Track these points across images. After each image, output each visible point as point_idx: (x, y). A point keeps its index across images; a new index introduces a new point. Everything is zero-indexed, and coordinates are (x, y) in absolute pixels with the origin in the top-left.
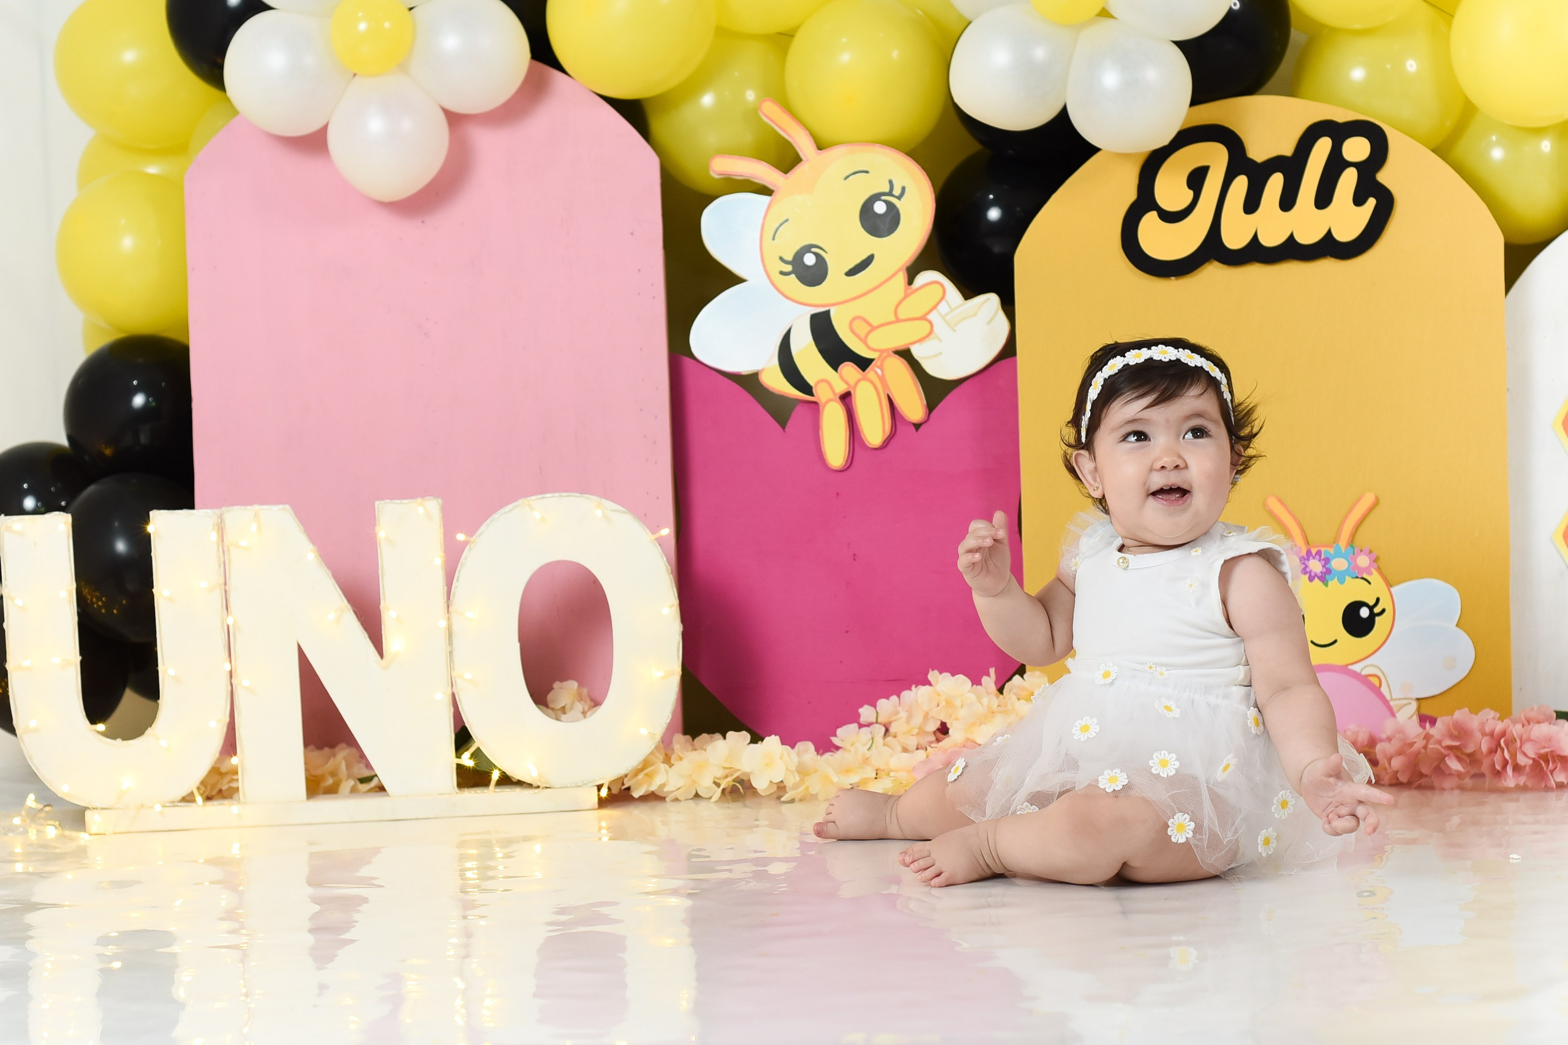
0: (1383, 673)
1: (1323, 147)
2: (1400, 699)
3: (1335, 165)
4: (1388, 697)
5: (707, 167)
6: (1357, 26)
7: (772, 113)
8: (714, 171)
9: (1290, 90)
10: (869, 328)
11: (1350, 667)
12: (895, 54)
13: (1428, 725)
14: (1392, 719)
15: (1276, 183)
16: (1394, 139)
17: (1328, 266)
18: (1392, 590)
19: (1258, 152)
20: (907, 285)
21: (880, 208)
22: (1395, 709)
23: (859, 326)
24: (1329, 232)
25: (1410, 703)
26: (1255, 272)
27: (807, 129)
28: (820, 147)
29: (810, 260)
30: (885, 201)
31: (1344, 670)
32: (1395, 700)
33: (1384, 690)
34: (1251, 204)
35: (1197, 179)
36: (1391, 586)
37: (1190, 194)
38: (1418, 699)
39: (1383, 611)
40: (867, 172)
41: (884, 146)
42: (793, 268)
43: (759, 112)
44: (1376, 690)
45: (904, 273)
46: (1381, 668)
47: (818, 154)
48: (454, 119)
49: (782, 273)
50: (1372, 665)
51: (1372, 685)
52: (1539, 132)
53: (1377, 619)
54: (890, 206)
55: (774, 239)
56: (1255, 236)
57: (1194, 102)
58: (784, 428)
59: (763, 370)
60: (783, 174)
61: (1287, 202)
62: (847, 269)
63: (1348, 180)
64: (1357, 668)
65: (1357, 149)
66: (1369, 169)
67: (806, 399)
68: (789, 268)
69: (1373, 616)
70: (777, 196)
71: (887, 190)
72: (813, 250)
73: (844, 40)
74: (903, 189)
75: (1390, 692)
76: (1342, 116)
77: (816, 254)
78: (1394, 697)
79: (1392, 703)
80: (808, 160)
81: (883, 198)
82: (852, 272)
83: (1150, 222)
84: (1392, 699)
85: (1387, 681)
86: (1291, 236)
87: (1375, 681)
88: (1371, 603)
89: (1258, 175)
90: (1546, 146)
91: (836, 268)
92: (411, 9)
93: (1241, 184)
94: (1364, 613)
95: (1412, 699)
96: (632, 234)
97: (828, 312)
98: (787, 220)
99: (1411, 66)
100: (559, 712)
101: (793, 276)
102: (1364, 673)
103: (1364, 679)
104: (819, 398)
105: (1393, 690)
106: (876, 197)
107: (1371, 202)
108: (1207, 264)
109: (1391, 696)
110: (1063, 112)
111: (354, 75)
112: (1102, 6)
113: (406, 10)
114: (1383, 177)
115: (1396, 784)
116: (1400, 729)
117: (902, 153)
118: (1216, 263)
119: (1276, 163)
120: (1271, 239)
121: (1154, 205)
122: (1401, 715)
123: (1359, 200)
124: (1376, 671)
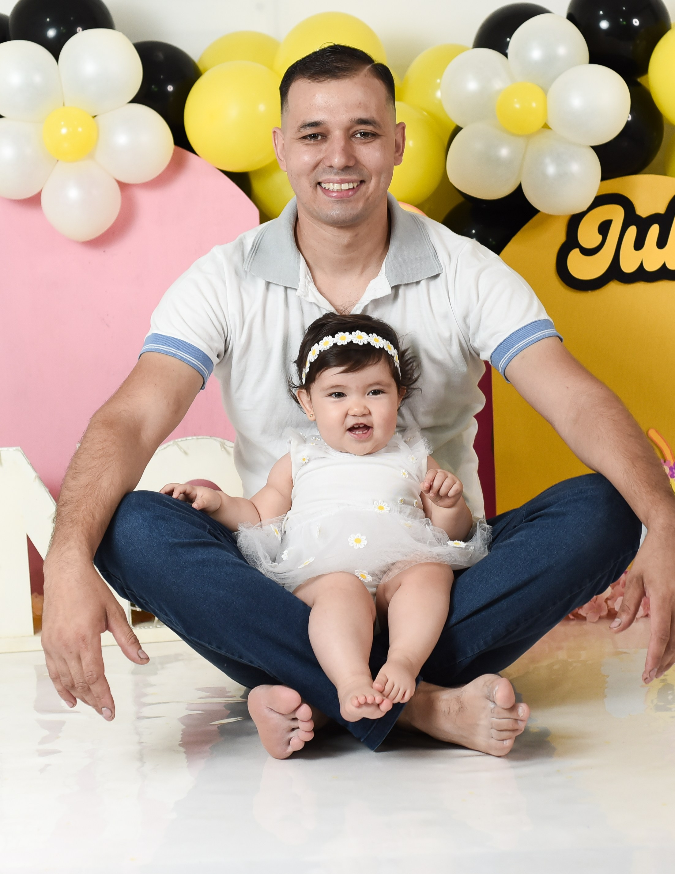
9: (663, 171)
15: (654, 231)
19: (643, 211)
26: (640, 287)
34: (639, 244)
35: (604, 228)
37: (600, 238)
41: (403, 202)
48: (123, 186)
56: (641, 264)
57: (603, 179)
61: (661, 242)
83: (574, 255)
86: (664, 265)
89: (643, 225)
92: (95, 116)
93: (632, 231)
108: (610, 283)
110: (519, 189)
111: (58, 161)
112: (544, 122)
113: (92, 118)
117: (416, 208)
118: (616, 281)
119: (654, 218)
120: (651, 267)
121: (577, 245)
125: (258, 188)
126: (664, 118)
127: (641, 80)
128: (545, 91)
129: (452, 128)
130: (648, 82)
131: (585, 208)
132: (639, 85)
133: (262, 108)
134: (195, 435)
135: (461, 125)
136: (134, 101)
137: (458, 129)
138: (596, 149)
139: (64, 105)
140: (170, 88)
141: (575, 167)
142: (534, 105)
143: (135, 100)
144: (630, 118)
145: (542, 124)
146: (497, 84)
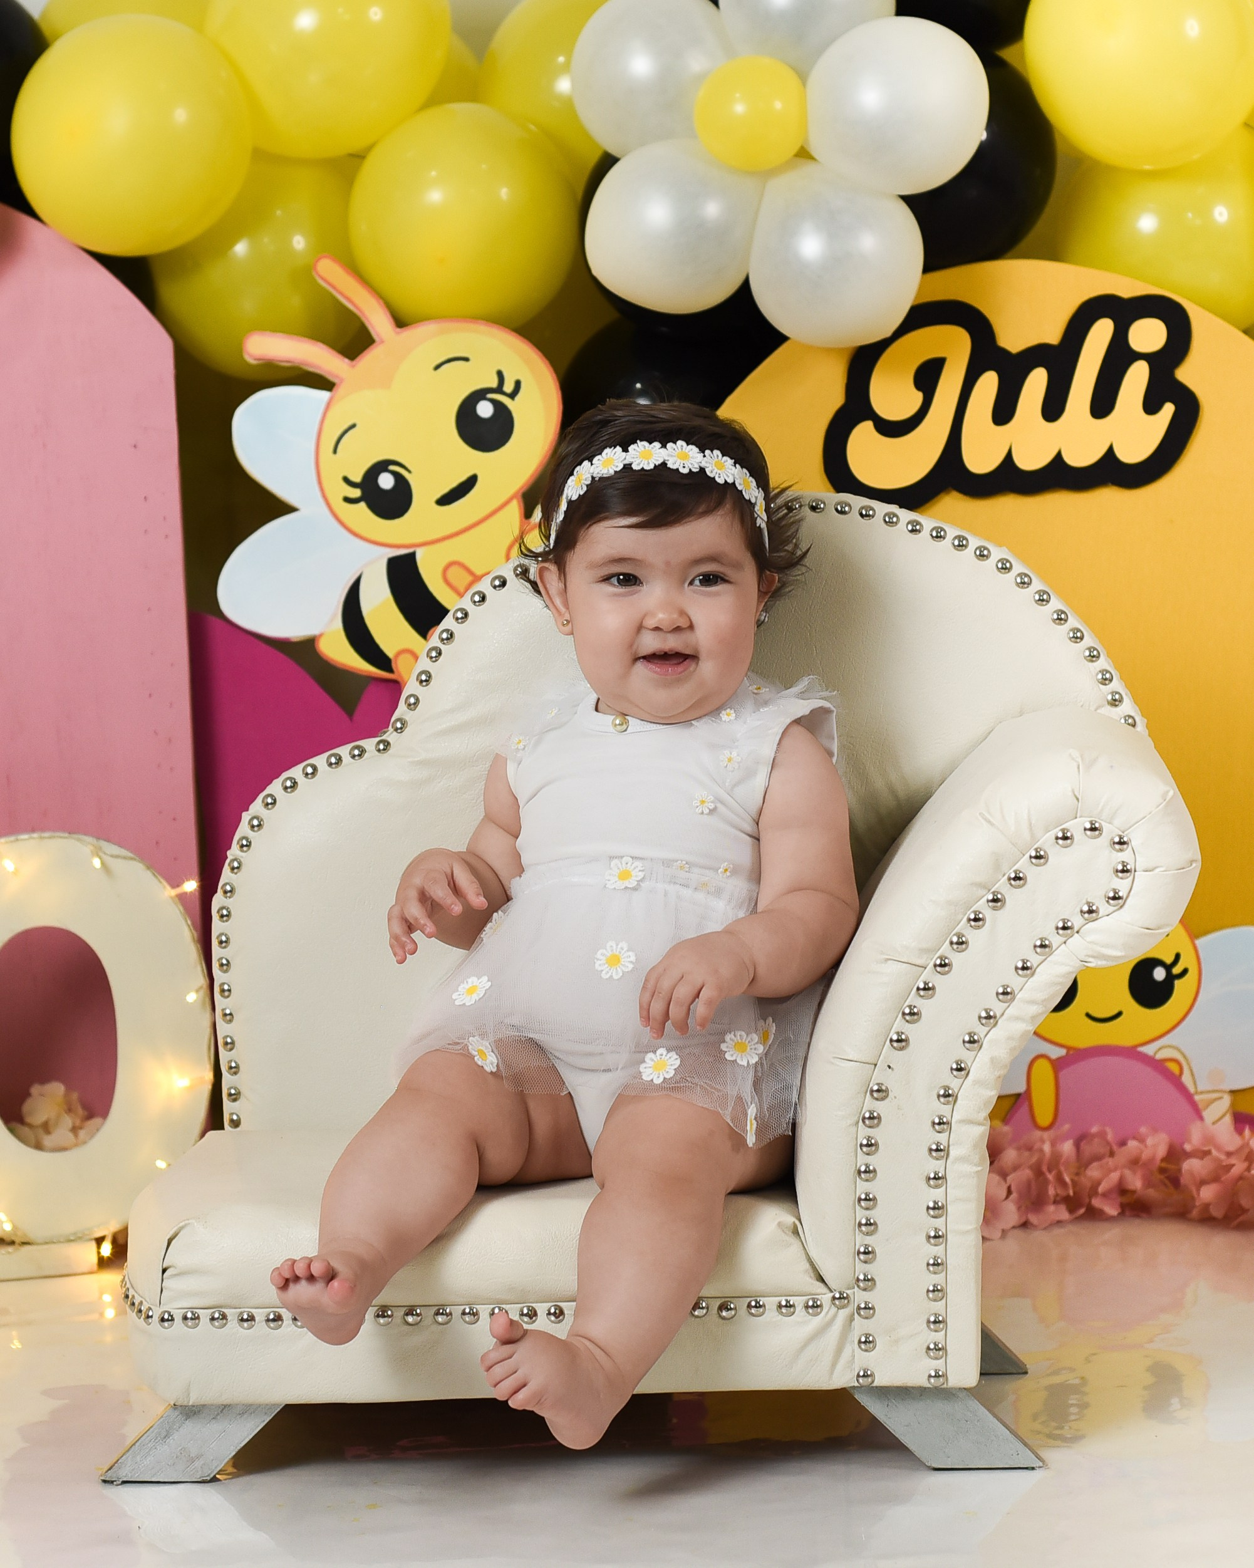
0: (1185, 1057)
1: (1102, 332)
2: (1209, 1092)
3: (1119, 357)
4: (1192, 1090)
5: (240, 349)
6: (1147, 167)
7: (332, 274)
8: (251, 356)
9: (1053, 252)
10: (470, 578)
11: (1141, 1049)
12: (504, 193)
13: (1247, 1132)
14: (1198, 1123)
15: (1037, 381)
16: (1200, 321)
17: (1108, 497)
18: (1197, 942)
19: (1013, 339)
20: (524, 520)
21: (485, 410)
22: (1201, 1106)
23: (455, 574)
24: (1111, 449)
25: (1221, 1098)
26: (1008, 505)
28: (401, 323)
29: (386, 481)
30: (493, 401)
31: (1131, 1053)
32: (1202, 1093)
33: (1186, 1079)
34: (1003, 412)
35: (928, 376)
36: (1198, 937)
37: (918, 398)
38: (1232, 1092)
39: (1185, 971)
40: (466, 359)
41: (490, 323)
42: (363, 492)
43: (314, 273)
44: (1175, 1081)
45: (518, 502)
46: (1183, 1050)
47: (398, 333)
49: (348, 500)
50: (1170, 1046)
51: (1168, 1073)
53: (1177, 983)
54: (499, 406)
55: (335, 451)
56: (1009, 456)
57: (928, 268)
58: (350, 714)
59: (321, 635)
60: (346, 360)
61: (1053, 408)
62: (438, 495)
63: (1137, 377)
64: (1149, 1050)
65: (1148, 335)
66: (1165, 363)
67: (383, 677)
68: (356, 493)
69: (1170, 979)
70: (340, 391)
71: (494, 383)
72: (392, 468)
73: (433, 173)
74: (518, 384)
75: (1195, 1082)
76: (1127, 288)
77: (396, 474)
78: (1200, 1089)
79: (1197, 1098)
80: (382, 342)
81: (490, 396)
82: (447, 499)
83: (863, 435)
84: (1196, 1093)
85: (1191, 1071)
86: (1059, 456)
87: (1174, 1068)
88: (1169, 960)
89: (1013, 370)
91: (424, 493)
93: (988, 384)
94: (1159, 974)
95: (1224, 1092)
96: (135, 446)
97: (412, 556)
98: (353, 426)
99: (1221, 214)
100: (41, 1131)
101: (363, 505)
102: (1159, 1056)
103: (1158, 1066)
104: (400, 675)
105: (1197, 1080)
106: (479, 395)
107: (1169, 409)
108: (942, 495)
109: (1196, 1087)
110: (744, 291)
112: (800, 145)
114: (1185, 374)
115: (1207, 1220)
116: (1209, 1139)
117: (515, 334)
118: (955, 493)
119: (1037, 355)
120: (1030, 460)
121: (869, 413)
122: (1210, 1115)
123: (1151, 406)
124: (1175, 1055)
125: (170, 293)
126: (1057, 137)
127: (1008, 54)
128: (803, 77)
129: (593, 159)
130: (1022, 55)
131: (888, 333)
133: (181, 115)
134: (33, 830)
135: (614, 151)
137: (608, 162)
138: (911, 201)
141: (868, 242)
142: (778, 105)
144: (984, 136)
145: (795, 149)
146: (696, 63)
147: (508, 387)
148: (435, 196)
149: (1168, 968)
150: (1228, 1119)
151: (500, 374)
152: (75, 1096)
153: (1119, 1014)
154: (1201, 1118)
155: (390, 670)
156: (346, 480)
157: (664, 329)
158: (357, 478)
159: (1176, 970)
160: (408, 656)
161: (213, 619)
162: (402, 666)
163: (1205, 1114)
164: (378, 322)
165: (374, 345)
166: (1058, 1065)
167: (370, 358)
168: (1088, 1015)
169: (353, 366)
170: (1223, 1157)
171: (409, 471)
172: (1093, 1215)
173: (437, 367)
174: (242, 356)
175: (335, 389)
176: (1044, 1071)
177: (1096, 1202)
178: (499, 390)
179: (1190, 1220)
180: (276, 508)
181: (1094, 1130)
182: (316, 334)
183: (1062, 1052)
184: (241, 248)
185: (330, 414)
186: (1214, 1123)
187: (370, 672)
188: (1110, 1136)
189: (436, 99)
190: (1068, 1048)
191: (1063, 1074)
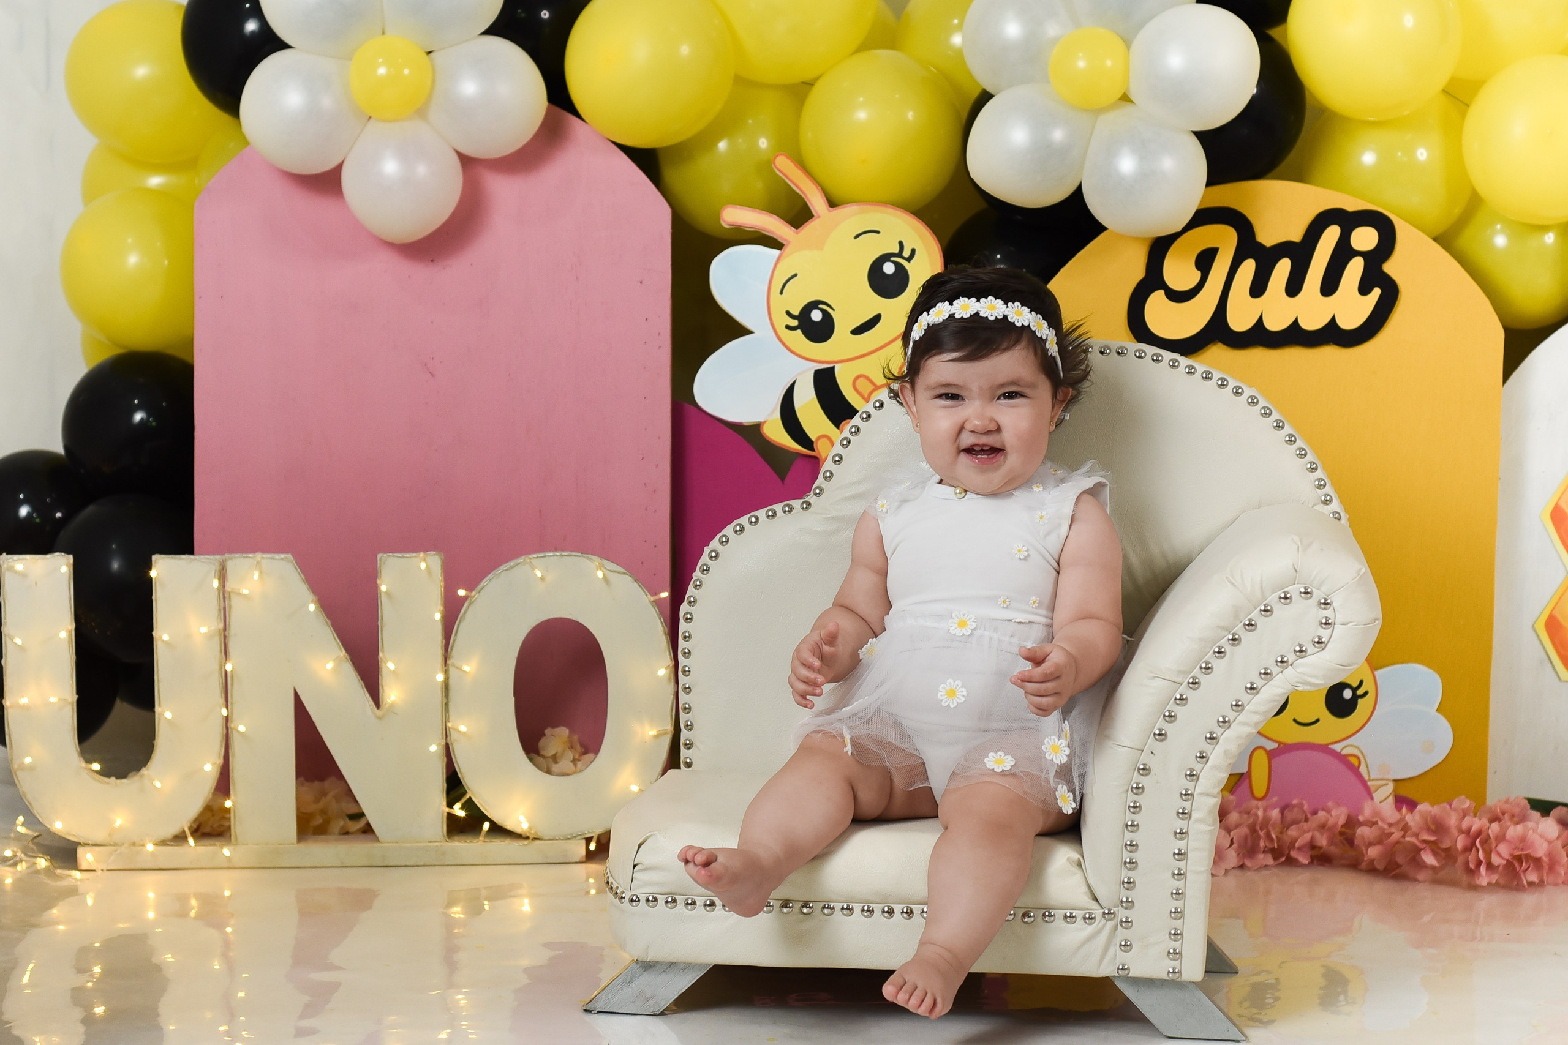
0: (1362, 754)
1: (1331, 235)
2: (1378, 780)
3: (1343, 253)
4: (1366, 778)
5: (718, 216)
6: (1371, 119)
7: (785, 166)
8: (725, 222)
9: (1299, 176)
10: (873, 387)
11: (1332, 747)
12: (910, 115)
13: (1404, 810)
14: (1370, 801)
15: (1283, 268)
16: (1402, 230)
17: (1330, 353)
18: (1376, 673)
19: (1267, 237)
21: (889, 268)
22: (1372, 789)
23: (861, 383)
24: (1333, 318)
25: (1387, 784)
26: (1258, 355)
27: (820, 185)
28: (832, 204)
29: (816, 316)
30: (895, 263)
31: (1324, 749)
32: (1373, 780)
33: (1363, 770)
34: (1258, 288)
35: (1205, 260)
36: (1376, 669)
37: (1197, 275)
38: (1395, 781)
39: (1366, 693)
40: (878, 232)
41: (896, 207)
42: (799, 322)
43: (773, 165)
44: (1355, 770)
46: (1362, 749)
47: (830, 211)
48: (466, 161)
49: (788, 327)
50: (1352, 746)
51: (1350, 765)
52: (1544, 229)
53: (1360, 701)
54: (899, 267)
55: (781, 293)
56: (1260, 319)
57: (1210, 183)
58: (783, 480)
59: (765, 422)
60: (793, 228)
61: (1294, 287)
62: (853, 328)
63: (1355, 268)
64: (1337, 747)
65: (1365, 238)
66: (1376, 259)
67: (808, 455)
68: (795, 323)
69: (1355, 698)
70: (787, 250)
71: (896, 250)
72: (821, 306)
73: (861, 99)
74: (913, 251)
75: (1368, 772)
76: (1352, 204)
77: (822, 310)
78: (1372, 778)
79: (1369, 783)
80: (819, 217)
81: (893, 259)
82: (858, 331)
83: (1157, 300)
84: (1369, 780)
85: (1366, 762)
86: (1296, 321)
87: (1354, 761)
88: (1355, 684)
89: (1266, 259)
90: (1550, 238)
91: (843, 324)
92: (430, 52)
93: (1248, 268)
94: (1347, 694)
95: (1389, 780)
96: (641, 282)
97: (833, 368)
98: (795, 275)
99: (1422, 154)
100: (549, 762)
101: (799, 331)
102: (1344, 752)
103: (1343, 759)
104: (819, 453)
105: (1371, 771)
106: (885, 258)
107: (1377, 292)
110: (1078, 192)
111: (370, 118)
112: (1123, 92)
113: (425, 55)
114: (1390, 268)
115: (1372, 870)
116: (1377, 813)
117: (913, 216)
118: (1220, 345)
119: (1284, 249)
120: (1276, 323)
121: (1162, 284)
122: (1378, 796)
123: (1364, 289)
124: (1356, 752)
125: (670, 175)
126: (1307, 93)
127: (1275, 33)
128: (1128, 43)
129: (975, 93)
130: (1285, 36)
131: (1178, 228)
132: (1271, 40)
133: (685, 50)
134: (556, 550)
135: (990, 90)
136: (489, 32)
137: (985, 97)
138: (1200, 135)
139: (383, 33)
140: (545, 15)
141: (1167, 164)
142: (1109, 63)
143: (493, 30)
144: (1255, 91)
145: (1119, 96)
146: (1052, 30)
147: (906, 253)
148: (862, 115)
149: (1354, 690)
150: (1391, 800)
151: (901, 244)
152: (576, 737)
153: (1317, 721)
154: (1372, 798)
155: (813, 449)
156: (788, 313)
157: (1019, 217)
158: (796, 313)
159: (1360, 692)
160: (824, 440)
161: (688, 407)
162: (821, 448)
163: (1374, 795)
164: (817, 202)
165: (813, 219)
166: (1272, 755)
167: (809, 228)
168: (1295, 720)
169: (797, 233)
170: (1386, 827)
171: (833, 310)
172: (1291, 862)
173: (857, 237)
174: (720, 223)
175: (783, 249)
176: (1261, 759)
177: (1294, 854)
178: (900, 255)
179: (1361, 870)
180: (737, 330)
181: (1295, 802)
182: (772, 209)
183: (1275, 746)
184: (722, 145)
185: (779, 266)
186: (1380, 802)
187: (798, 450)
188: (1306, 807)
189: (865, 46)
190: (1279, 743)
191: (1276, 761)
